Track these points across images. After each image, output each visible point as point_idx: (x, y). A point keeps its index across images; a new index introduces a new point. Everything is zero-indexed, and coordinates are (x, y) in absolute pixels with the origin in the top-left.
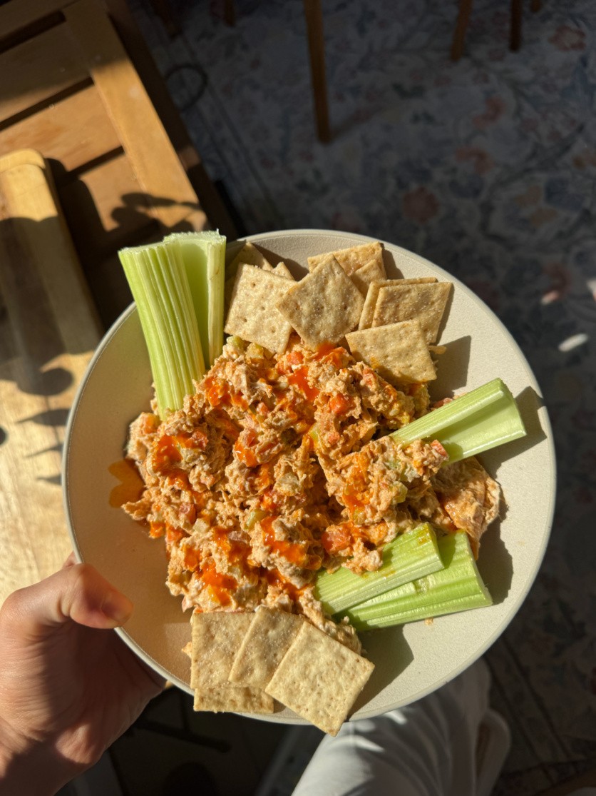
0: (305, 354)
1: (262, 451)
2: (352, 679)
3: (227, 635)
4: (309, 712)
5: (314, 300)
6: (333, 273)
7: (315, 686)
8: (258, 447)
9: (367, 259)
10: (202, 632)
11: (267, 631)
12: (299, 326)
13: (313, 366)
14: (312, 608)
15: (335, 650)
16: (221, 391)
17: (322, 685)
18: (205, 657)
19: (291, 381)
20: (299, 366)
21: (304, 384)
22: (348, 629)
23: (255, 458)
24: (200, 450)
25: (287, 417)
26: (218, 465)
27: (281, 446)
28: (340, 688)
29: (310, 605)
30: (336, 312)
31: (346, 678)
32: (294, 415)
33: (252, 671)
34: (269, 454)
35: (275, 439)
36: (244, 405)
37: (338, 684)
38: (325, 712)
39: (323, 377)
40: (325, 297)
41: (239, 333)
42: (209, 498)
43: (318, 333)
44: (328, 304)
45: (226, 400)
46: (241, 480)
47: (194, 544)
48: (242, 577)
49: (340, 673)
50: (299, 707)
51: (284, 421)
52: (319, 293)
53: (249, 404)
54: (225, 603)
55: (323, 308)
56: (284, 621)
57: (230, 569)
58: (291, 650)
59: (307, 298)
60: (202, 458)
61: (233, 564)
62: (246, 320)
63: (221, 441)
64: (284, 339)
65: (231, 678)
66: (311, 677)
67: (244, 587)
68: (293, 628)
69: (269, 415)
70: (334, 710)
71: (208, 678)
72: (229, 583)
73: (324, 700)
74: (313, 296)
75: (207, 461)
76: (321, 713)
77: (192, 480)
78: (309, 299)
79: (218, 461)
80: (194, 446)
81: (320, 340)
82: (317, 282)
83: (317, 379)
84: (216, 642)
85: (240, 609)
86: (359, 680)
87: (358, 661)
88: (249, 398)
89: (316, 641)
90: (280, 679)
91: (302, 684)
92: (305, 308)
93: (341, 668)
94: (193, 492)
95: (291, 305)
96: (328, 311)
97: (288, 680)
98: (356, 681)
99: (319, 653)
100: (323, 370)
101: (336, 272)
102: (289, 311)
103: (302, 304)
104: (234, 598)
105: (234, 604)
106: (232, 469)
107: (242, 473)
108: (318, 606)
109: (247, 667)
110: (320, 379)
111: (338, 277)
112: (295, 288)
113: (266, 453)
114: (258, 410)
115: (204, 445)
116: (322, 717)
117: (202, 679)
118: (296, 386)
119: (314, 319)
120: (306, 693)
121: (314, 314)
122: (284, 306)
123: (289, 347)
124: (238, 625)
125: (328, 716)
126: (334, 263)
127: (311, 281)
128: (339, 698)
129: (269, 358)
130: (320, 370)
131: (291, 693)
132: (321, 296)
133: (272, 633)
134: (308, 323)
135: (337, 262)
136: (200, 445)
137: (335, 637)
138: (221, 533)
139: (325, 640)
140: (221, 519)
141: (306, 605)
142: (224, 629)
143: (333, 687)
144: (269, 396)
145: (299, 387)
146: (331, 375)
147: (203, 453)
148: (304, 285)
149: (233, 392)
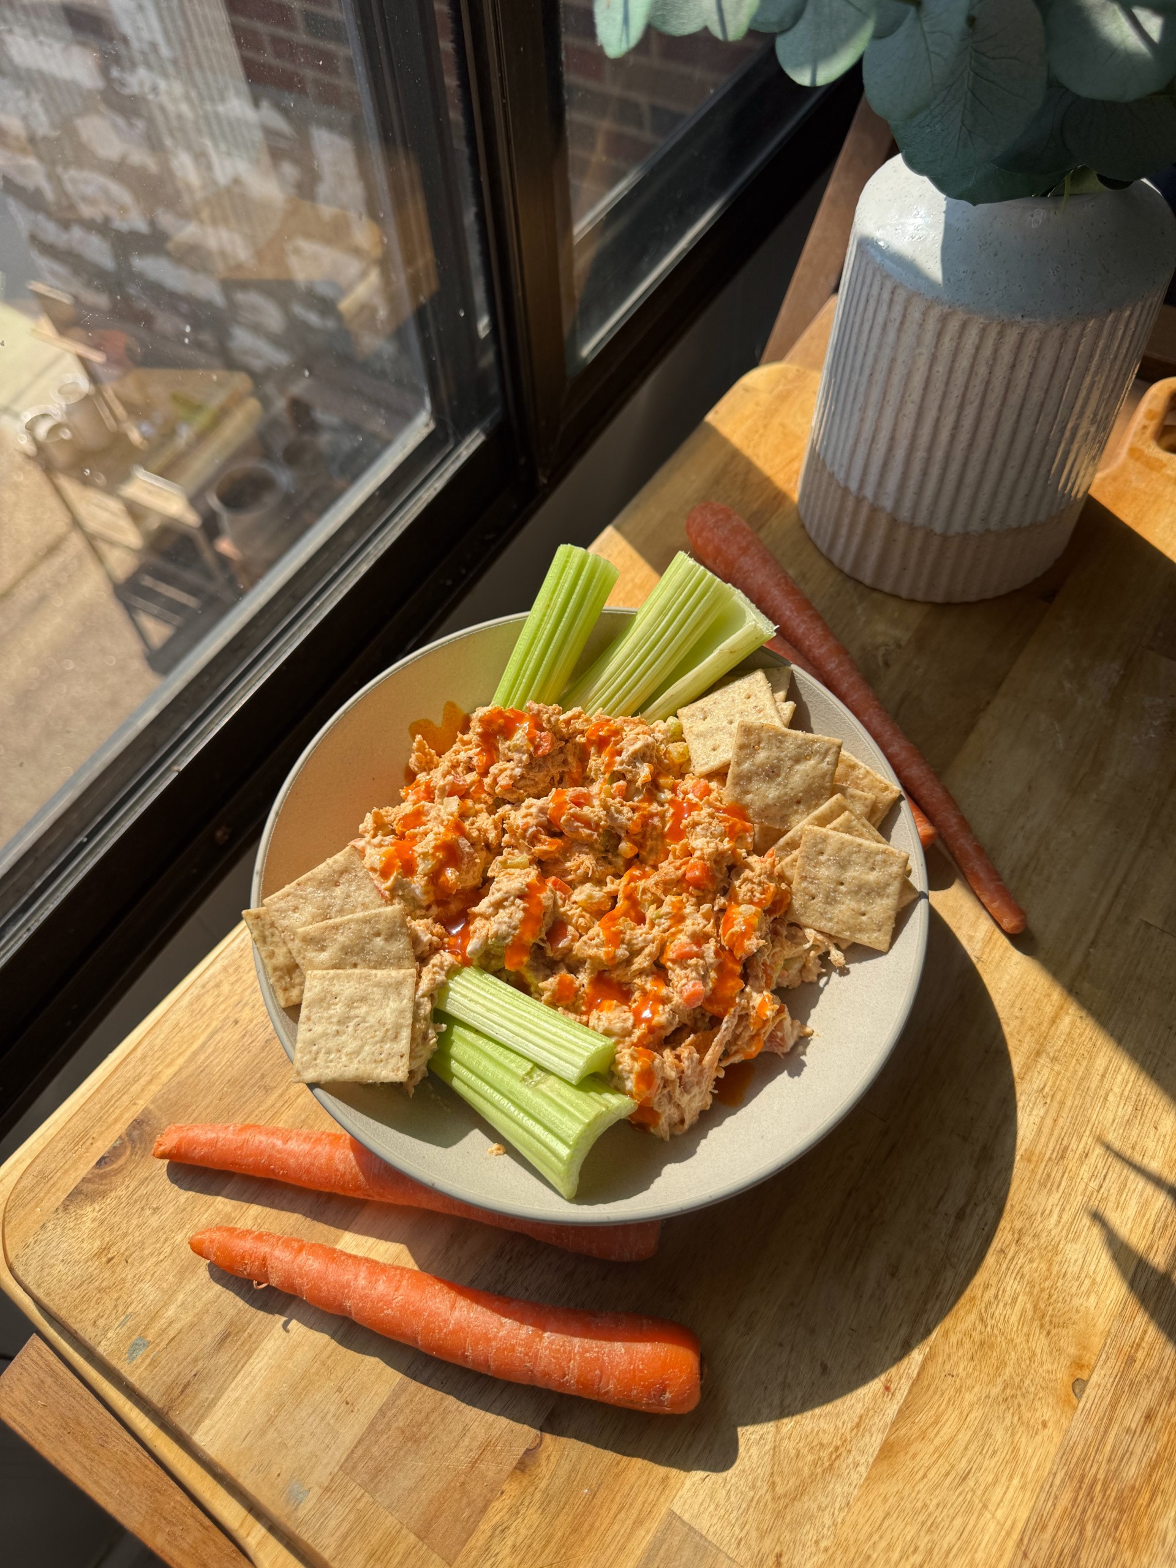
0: (714, 795)
1: (576, 817)
2: (375, 1061)
3: (348, 896)
4: (309, 1034)
5: (779, 759)
6: (824, 758)
7: (344, 1023)
8: (575, 810)
9: (871, 788)
10: (336, 867)
11: (378, 934)
12: (738, 764)
13: (706, 811)
14: (434, 973)
15: (401, 1021)
16: (608, 730)
17: (350, 1029)
18: (310, 890)
19: (672, 802)
20: (695, 800)
21: (678, 817)
22: (431, 1033)
23: (563, 814)
24: (532, 749)
25: (629, 819)
26: (527, 786)
27: (595, 836)
28: (357, 1052)
29: (436, 969)
30: (786, 794)
31: (373, 1053)
32: (637, 826)
33: (323, 949)
34: (578, 827)
35: (598, 825)
36: (610, 765)
37: (362, 1047)
38: (318, 1053)
39: (703, 829)
40: (791, 768)
41: (686, 724)
42: (486, 803)
43: (747, 792)
44: (786, 778)
45: (602, 744)
46: (531, 821)
47: (426, 814)
48: (425, 875)
49: (376, 1043)
50: (309, 1019)
51: (622, 819)
52: (790, 758)
53: (615, 769)
54: (385, 874)
55: (778, 776)
56: (400, 946)
57: (425, 855)
58: (374, 972)
59: (774, 749)
60: (525, 757)
61: (433, 855)
62: (705, 719)
63: (555, 772)
64: (715, 762)
65: (301, 930)
66: (352, 1013)
67: (413, 886)
68: (398, 962)
69: (618, 799)
70: (326, 1062)
71: (285, 911)
72: (409, 869)
73: (332, 1044)
74: (782, 755)
75: (525, 767)
76: (315, 1048)
77: (493, 770)
78: (775, 753)
79: (532, 782)
80: (532, 740)
81: (741, 799)
82: (800, 747)
83: (695, 824)
84: (333, 891)
85: (387, 893)
86: (378, 1071)
87: (402, 1057)
88: (622, 763)
89: (399, 994)
90: (332, 979)
91: (338, 1007)
92: (762, 756)
93: (382, 1041)
94: (480, 782)
95: (753, 738)
96: (779, 784)
97: (336, 989)
98: (376, 1068)
99: (388, 1005)
100: (710, 824)
101: (827, 759)
102: (744, 740)
103: (763, 748)
104: (396, 879)
105: (390, 883)
106: (533, 805)
107: (537, 816)
108: (441, 978)
109: (324, 940)
110: (698, 829)
111: (824, 765)
112: (774, 729)
113: (576, 824)
114: (615, 785)
115: (540, 752)
116: (310, 1052)
117: (282, 904)
118: (672, 811)
119: (758, 775)
120: (330, 1018)
121: (764, 770)
122: (747, 730)
123: (710, 776)
124: (367, 900)
125: (315, 1059)
126: (834, 749)
127: (796, 738)
128: (344, 1059)
129: (683, 771)
130: (707, 820)
131: (322, 1000)
132: (789, 763)
133: (379, 941)
134: (750, 771)
135: (838, 752)
136: (537, 747)
137: (416, 1018)
138: (458, 828)
139: (406, 1003)
140: (473, 824)
141: (434, 966)
142: (353, 888)
143: (352, 1046)
144: (639, 783)
145: (673, 814)
146: (713, 836)
147: (530, 755)
148: (785, 735)
149: (616, 743)
